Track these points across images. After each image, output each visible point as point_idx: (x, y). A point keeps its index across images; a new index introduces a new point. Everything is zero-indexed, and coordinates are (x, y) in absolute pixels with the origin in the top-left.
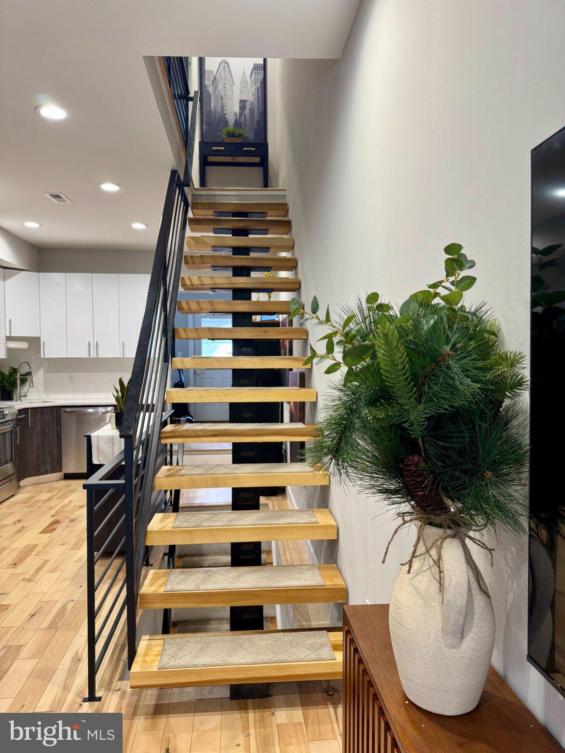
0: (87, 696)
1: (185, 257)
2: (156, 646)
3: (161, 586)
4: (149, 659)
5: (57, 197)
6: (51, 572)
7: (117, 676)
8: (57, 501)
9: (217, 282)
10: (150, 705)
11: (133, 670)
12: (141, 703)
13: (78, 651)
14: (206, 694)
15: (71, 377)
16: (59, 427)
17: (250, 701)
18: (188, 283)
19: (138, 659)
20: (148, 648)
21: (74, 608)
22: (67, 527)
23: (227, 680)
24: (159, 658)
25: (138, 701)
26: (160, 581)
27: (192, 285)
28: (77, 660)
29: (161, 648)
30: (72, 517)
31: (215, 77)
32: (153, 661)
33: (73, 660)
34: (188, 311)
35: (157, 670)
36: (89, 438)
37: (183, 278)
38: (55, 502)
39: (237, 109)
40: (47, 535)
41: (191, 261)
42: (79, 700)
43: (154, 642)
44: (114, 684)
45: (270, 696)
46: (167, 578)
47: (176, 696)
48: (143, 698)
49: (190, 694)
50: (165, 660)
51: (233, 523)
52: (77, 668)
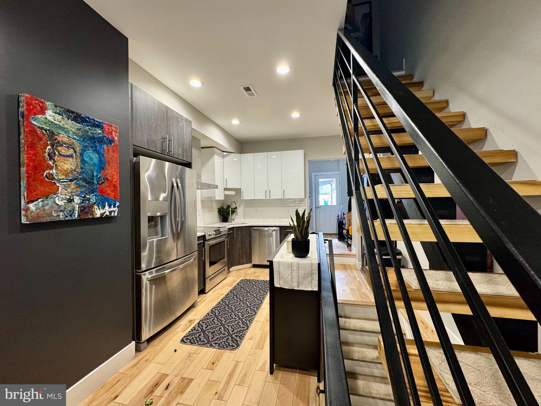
5: (248, 89)
15: (256, 210)
16: (250, 238)
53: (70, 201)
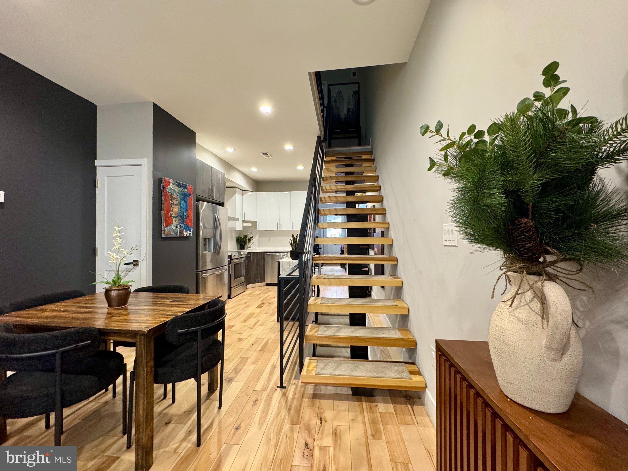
0: (279, 385)
1: (323, 177)
2: (313, 363)
3: (316, 332)
4: (310, 369)
5: (266, 154)
6: (261, 325)
7: (293, 377)
8: (263, 295)
9: (338, 188)
10: (310, 393)
11: (302, 373)
12: (306, 392)
13: (274, 362)
14: (339, 390)
15: (269, 239)
16: (264, 261)
17: (363, 398)
18: (324, 189)
19: (305, 368)
20: (309, 363)
21: (272, 342)
22: (268, 306)
23: (351, 384)
24: (315, 369)
25: (304, 391)
26: (315, 330)
27: (326, 190)
28: (274, 367)
29: (316, 364)
30: (270, 302)
31: (335, 99)
32: (312, 370)
33: (272, 367)
34: (325, 202)
35: (314, 375)
36: (279, 262)
37: (322, 187)
38: (262, 295)
39: (345, 112)
40: (259, 309)
41: (325, 179)
42: (276, 387)
43: (312, 361)
44: (292, 381)
45: (374, 396)
46: (318, 329)
47: (323, 390)
48: (306, 389)
49: (330, 390)
50: (318, 370)
51: (351, 303)
52: (274, 371)
53: (176, 227)
